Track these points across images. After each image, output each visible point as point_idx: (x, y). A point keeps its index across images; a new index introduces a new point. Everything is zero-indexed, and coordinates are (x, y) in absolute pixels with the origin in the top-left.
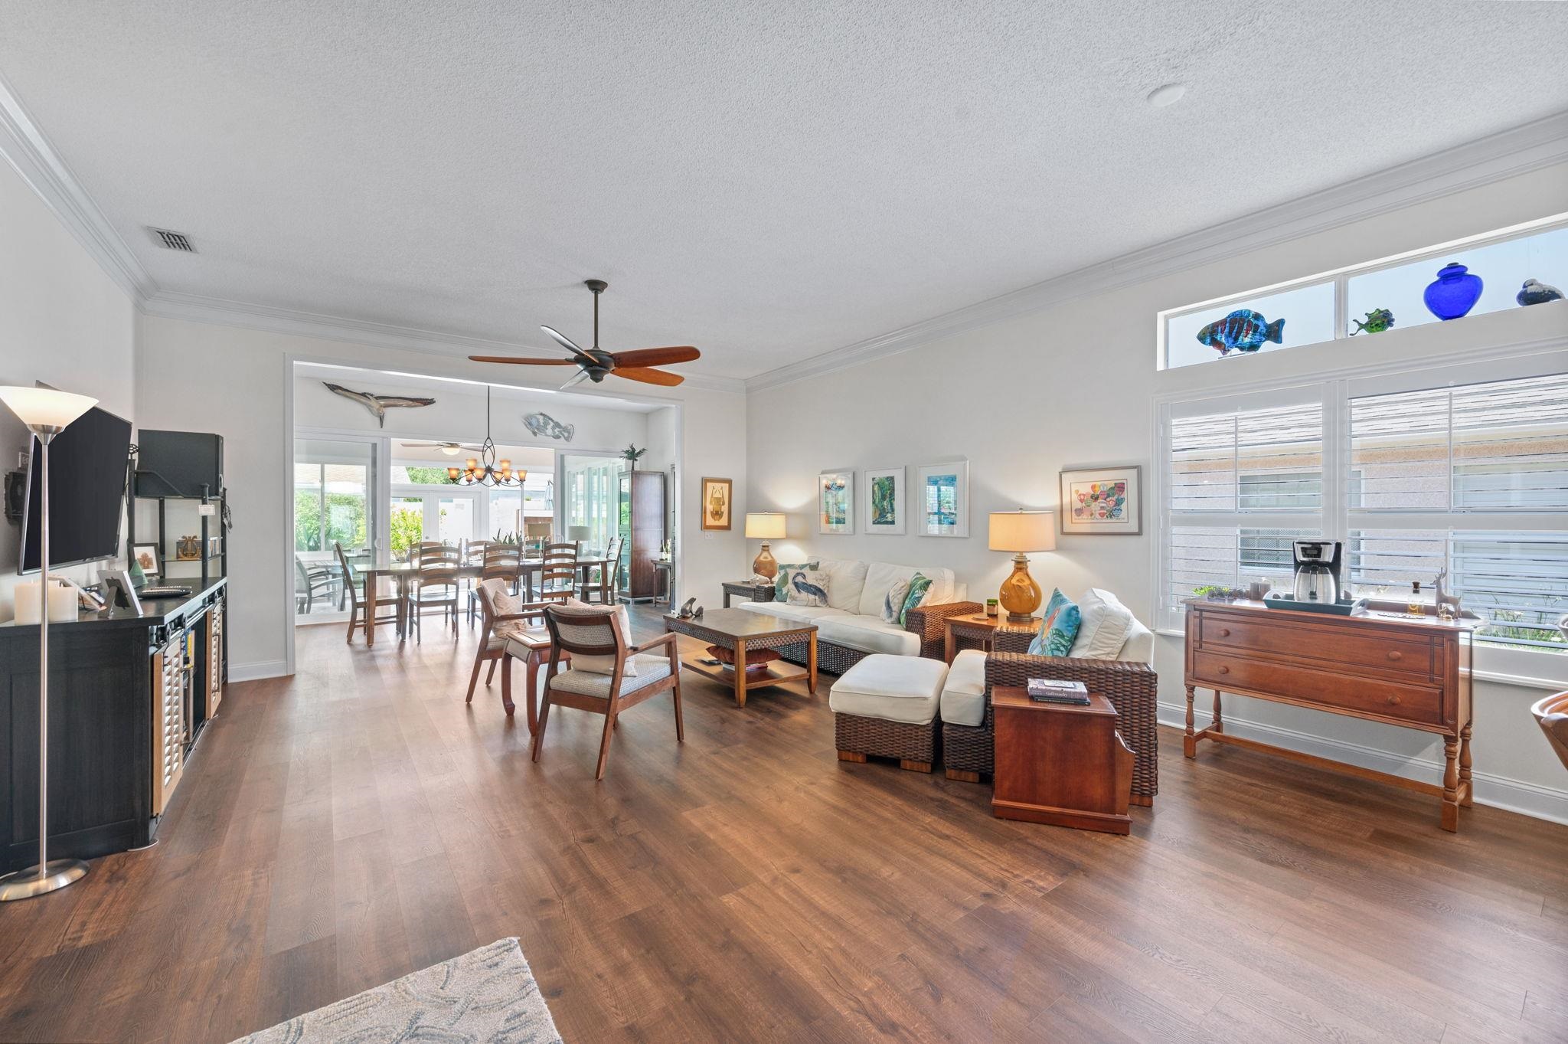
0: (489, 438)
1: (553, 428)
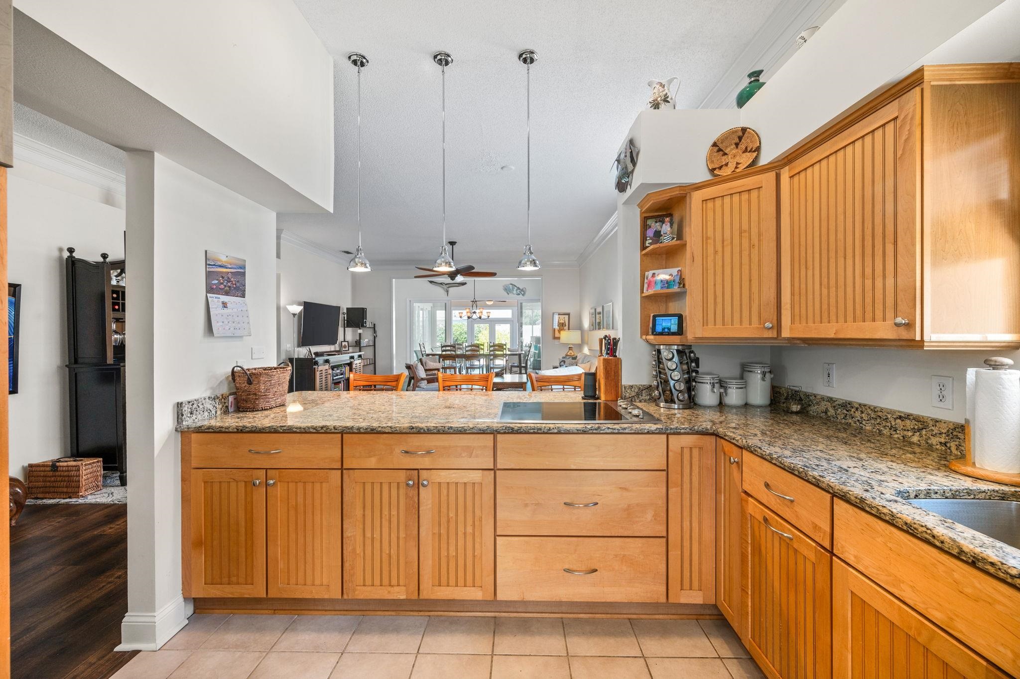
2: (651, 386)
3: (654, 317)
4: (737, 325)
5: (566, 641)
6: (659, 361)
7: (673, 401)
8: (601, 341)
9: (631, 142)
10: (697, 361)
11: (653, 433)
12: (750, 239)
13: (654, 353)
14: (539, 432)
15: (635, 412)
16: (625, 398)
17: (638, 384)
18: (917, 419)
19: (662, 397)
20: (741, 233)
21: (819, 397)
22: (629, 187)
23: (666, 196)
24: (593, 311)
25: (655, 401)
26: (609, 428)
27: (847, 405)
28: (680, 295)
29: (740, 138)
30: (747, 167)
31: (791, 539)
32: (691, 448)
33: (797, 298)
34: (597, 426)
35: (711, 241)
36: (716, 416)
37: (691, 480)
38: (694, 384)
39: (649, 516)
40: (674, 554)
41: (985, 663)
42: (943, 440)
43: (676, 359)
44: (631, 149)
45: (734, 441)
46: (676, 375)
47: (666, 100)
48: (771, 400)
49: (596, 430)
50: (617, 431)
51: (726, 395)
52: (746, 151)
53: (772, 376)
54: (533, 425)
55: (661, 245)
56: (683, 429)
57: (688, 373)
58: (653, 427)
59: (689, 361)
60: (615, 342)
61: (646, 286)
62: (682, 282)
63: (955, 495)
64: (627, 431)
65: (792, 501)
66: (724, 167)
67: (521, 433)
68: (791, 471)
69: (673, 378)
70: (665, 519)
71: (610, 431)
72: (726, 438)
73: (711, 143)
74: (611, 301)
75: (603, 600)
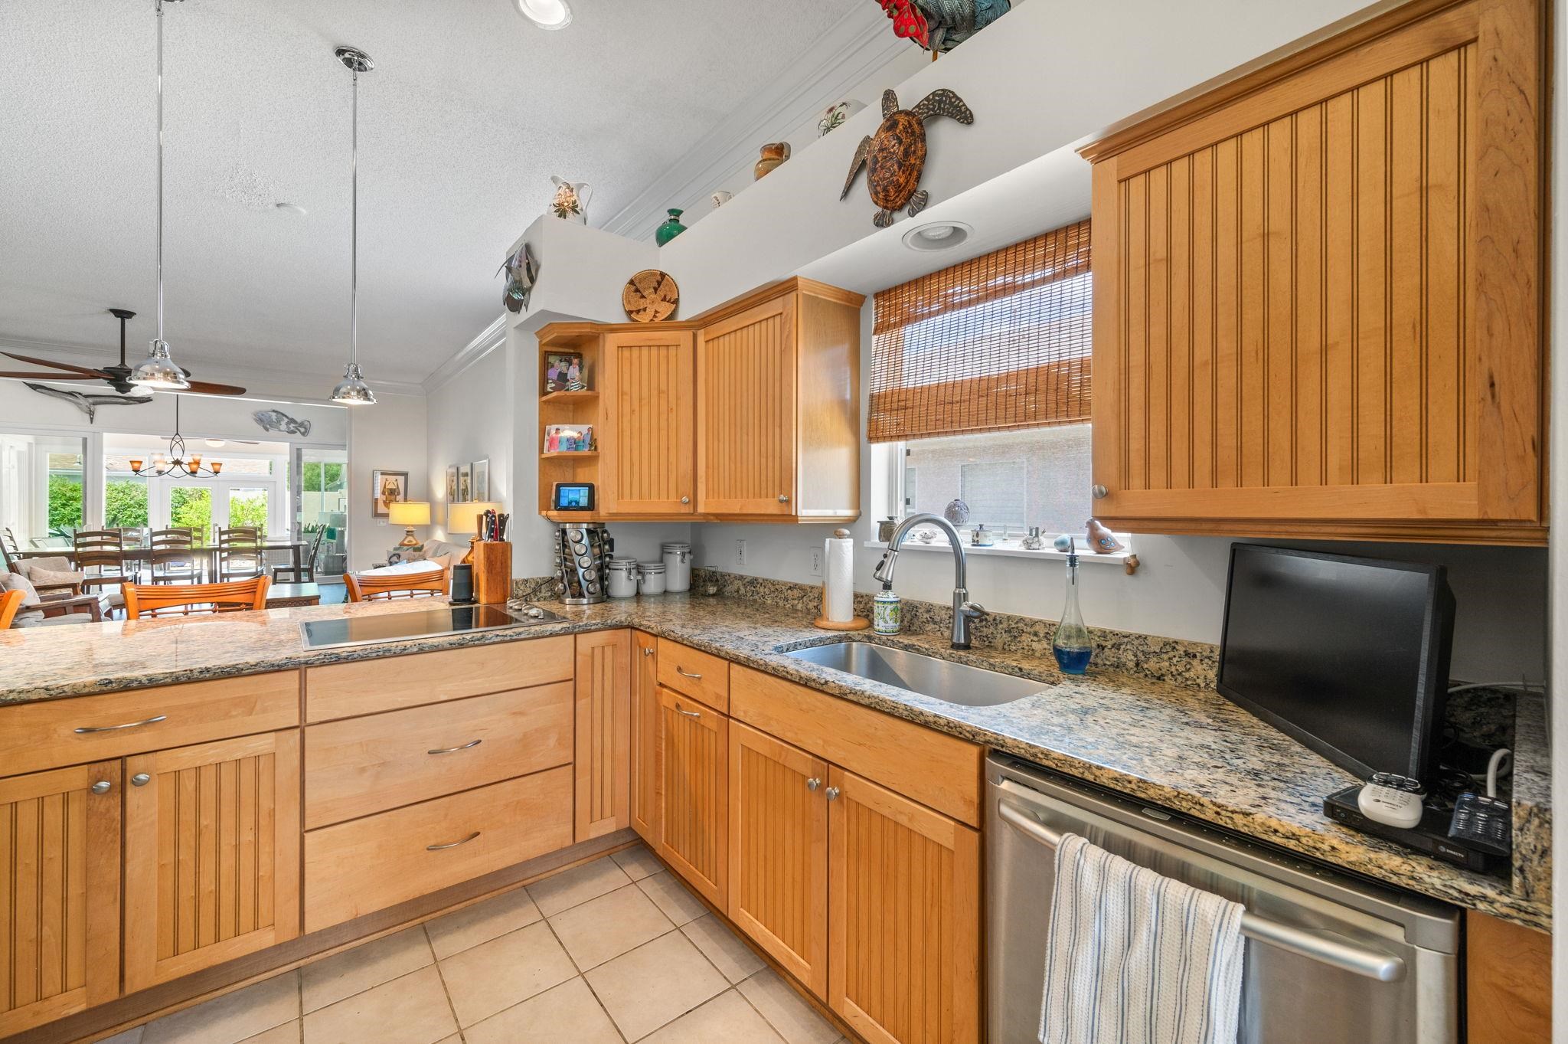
0: (177, 434)
1: (288, 424)
2: (553, 578)
3: (559, 486)
4: (654, 499)
5: (431, 947)
6: (564, 544)
7: (581, 595)
8: (480, 518)
9: (528, 248)
10: (611, 542)
11: (557, 635)
12: (668, 402)
13: (557, 534)
14: (387, 654)
15: (533, 612)
16: (517, 597)
17: (535, 577)
18: (801, 588)
19: (568, 591)
20: (659, 393)
21: (732, 576)
22: (524, 308)
23: (574, 332)
24: (455, 470)
25: (558, 597)
26: (498, 635)
27: (753, 582)
28: (592, 460)
29: (659, 283)
30: (665, 319)
31: (699, 717)
32: (603, 647)
33: (710, 471)
34: (480, 634)
35: (627, 398)
36: (632, 607)
37: (603, 685)
38: (607, 571)
39: (552, 741)
40: (583, 781)
41: (811, 757)
42: (816, 604)
43: (585, 541)
44: (527, 259)
45: (649, 630)
46: (586, 561)
47: (574, 209)
48: (691, 585)
49: (479, 640)
50: (509, 638)
51: (644, 582)
52: (664, 299)
53: (692, 557)
54: (375, 646)
55: (567, 393)
56: (594, 624)
57: (600, 558)
58: (557, 627)
59: (601, 542)
60: (503, 519)
61: (546, 444)
62: (593, 444)
63: (813, 644)
64: (522, 636)
65: (699, 678)
66: (642, 312)
67: (354, 660)
68: (698, 648)
69: (582, 565)
70: (572, 741)
71: (499, 639)
72: (642, 628)
73: (628, 281)
74: (486, 457)
75: (489, 871)
